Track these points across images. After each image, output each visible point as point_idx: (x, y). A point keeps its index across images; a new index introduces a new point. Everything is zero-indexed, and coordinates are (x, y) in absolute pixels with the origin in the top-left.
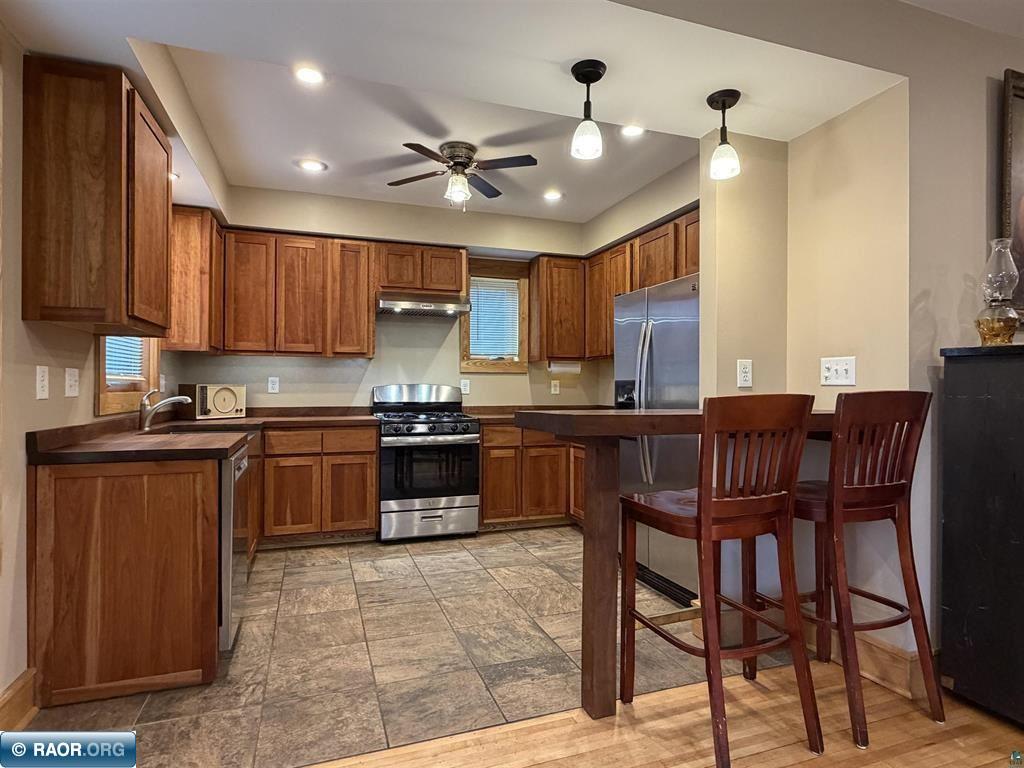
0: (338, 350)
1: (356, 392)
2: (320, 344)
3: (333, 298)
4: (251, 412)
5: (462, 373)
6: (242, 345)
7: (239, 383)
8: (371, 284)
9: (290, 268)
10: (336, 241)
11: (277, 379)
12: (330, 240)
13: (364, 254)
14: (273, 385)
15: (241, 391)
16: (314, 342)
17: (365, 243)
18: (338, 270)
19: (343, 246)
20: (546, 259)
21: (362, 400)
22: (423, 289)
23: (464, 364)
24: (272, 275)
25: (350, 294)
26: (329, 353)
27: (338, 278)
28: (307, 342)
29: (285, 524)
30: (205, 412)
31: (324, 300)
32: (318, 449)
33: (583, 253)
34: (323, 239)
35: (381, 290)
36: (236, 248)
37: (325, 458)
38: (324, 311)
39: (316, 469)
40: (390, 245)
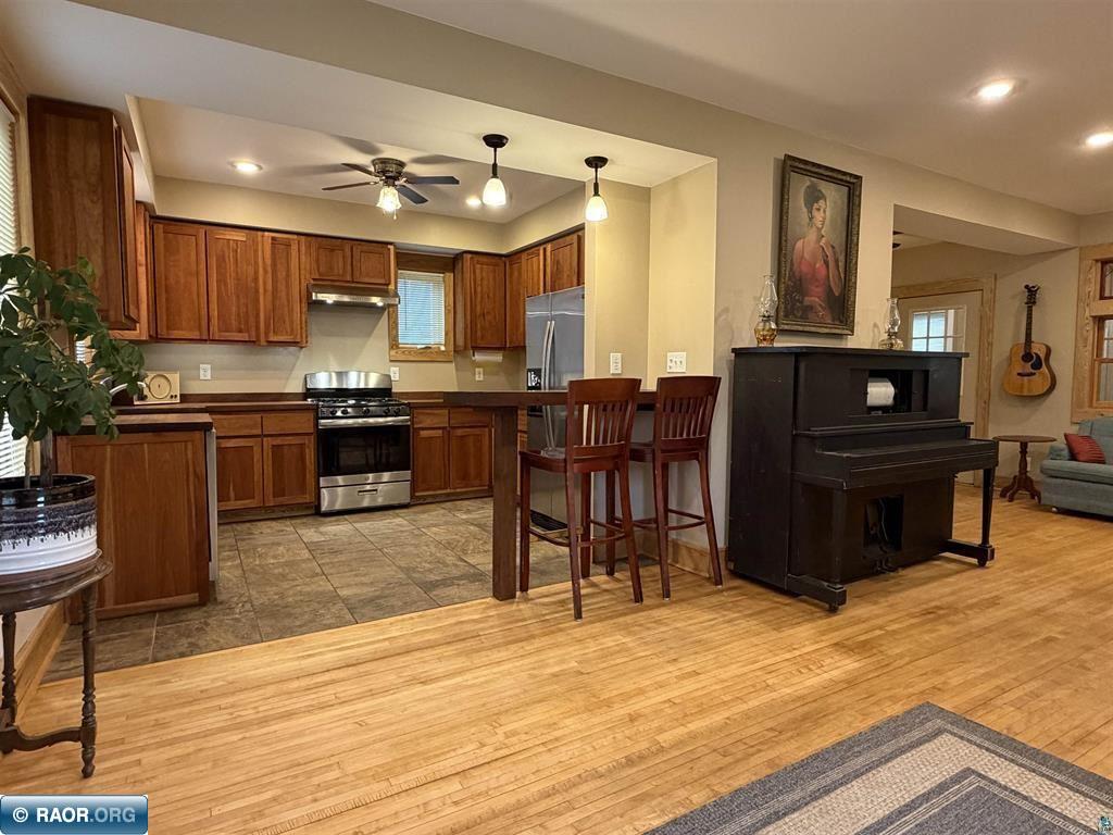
0: (271, 339)
1: (288, 379)
2: (253, 333)
3: (265, 290)
4: (184, 398)
5: (391, 361)
6: (176, 334)
7: (174, 370)
8: (302, 277)
9: (221, 259)
10: (266, 233)
11: (209, 366)
12: (260, 233)
13: (294, 247)
14: (206, 372)
15: (175, 378)
16: (248, 331)
17: (295, 237)
18: (269, 262)
19: (273, 239)
20: (469, 256)
21: (295, 387)
22: (353, 282)
23: (393, 353)
24: (203, 266)
25: (282, 287)
26: (263, 342)
27: (269, 269)
28: (240, 331)
29: (229, 500)
30: (143, 397)
31: (257, 291)
32: (258, 432)
33: (504, 252)
34: (253, 232)
35: (312, 282)
36: (165, 238)
37: (265, 439)
38: (257, 300)
39: (257, 450)
40: (320, 239)
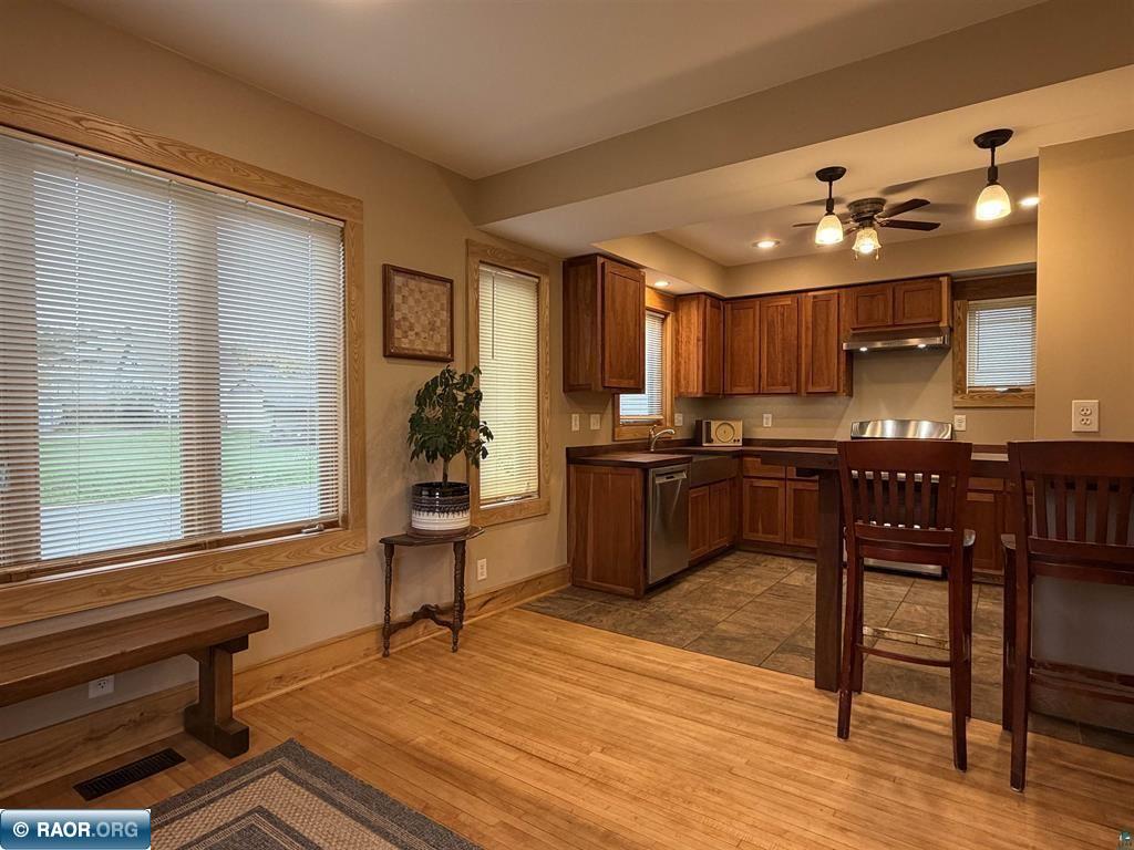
0: (810, 391)
2: (795, 385)
3: (806, 346)
4: (746, 442)
5: (956, 408)
6: (736, 390)
7: (737, 419)
8: (842, 328)
9: (771, 325)
10: (810, 294)
11: (770, 415)
12: (804, 294)
13: (834, 304)
14: (768, 421)
15: (739, 426)
16: (790, 384)
17: (836, 291)
18: (810, 319)
19: (815, 297)
21: (843, 435)
22: (894, 325)
23: (957, 399)
24: (757, 332)
25: (821, 340)
26: (804, 394)
27: (810, 326)
28: (785, 385)
29: (757, 532)
30: (710, 440)
31: (799, 347)
32: (783, 475)
34: (797, 295)
35: (851, 331)
36: (732, 314)
38: (799, 357)
39: (781, 490)
40: (869, 286)
